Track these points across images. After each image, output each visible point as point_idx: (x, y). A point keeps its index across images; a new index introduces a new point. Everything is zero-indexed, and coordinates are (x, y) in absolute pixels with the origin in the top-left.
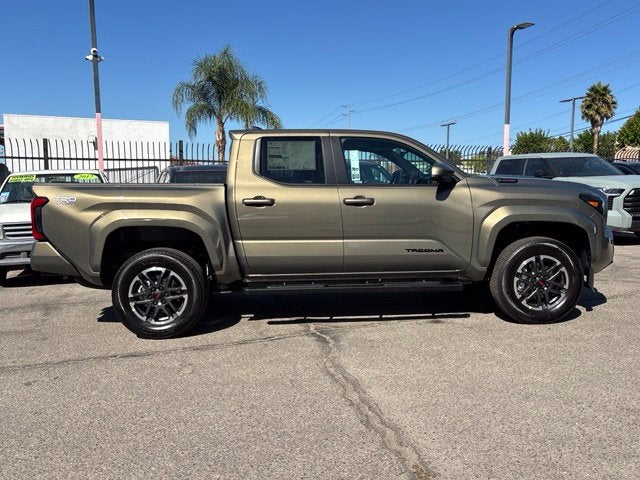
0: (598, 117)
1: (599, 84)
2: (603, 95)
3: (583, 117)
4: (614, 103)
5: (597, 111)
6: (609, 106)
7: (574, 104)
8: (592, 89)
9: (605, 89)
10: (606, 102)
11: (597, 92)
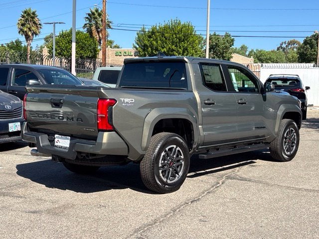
0: (30, 34)
1: (30, 10)
2: (33, 18)
3: (19, 32)
4: (40, 25)
5: (30, 29)
6: (37, 27)
7: (54, 26)
8: (25, 12)
9: (34, 13)
10: (34, 23)
11: (28, 15)
